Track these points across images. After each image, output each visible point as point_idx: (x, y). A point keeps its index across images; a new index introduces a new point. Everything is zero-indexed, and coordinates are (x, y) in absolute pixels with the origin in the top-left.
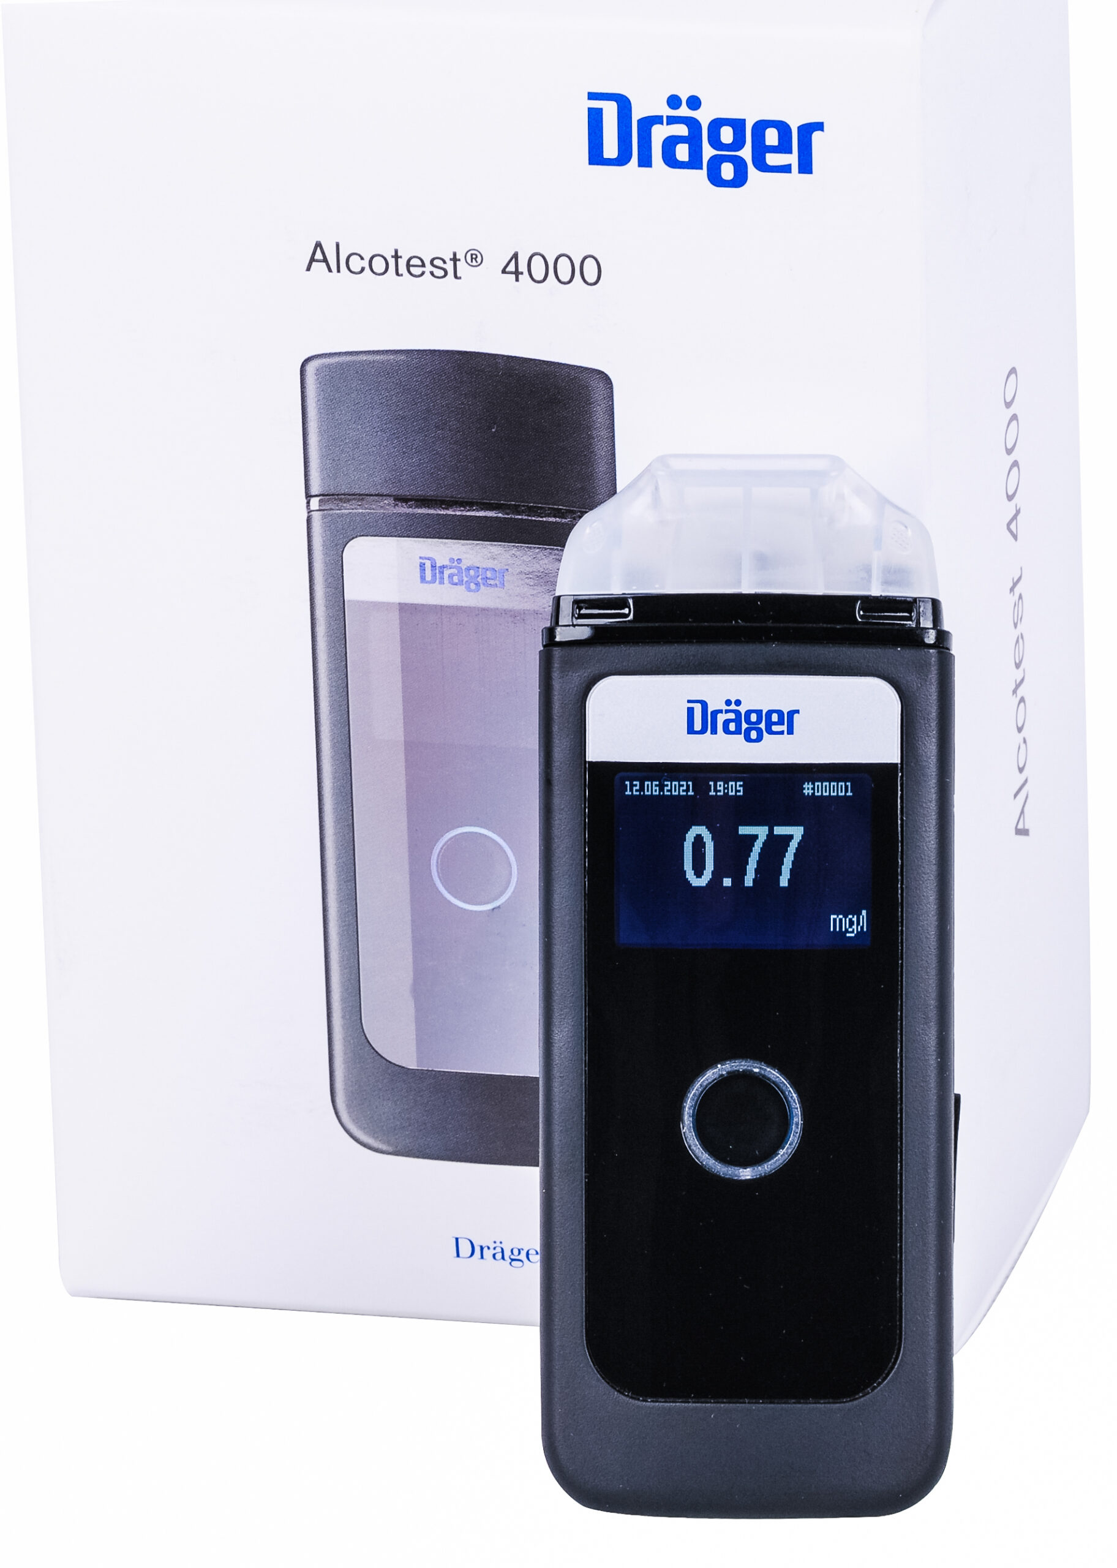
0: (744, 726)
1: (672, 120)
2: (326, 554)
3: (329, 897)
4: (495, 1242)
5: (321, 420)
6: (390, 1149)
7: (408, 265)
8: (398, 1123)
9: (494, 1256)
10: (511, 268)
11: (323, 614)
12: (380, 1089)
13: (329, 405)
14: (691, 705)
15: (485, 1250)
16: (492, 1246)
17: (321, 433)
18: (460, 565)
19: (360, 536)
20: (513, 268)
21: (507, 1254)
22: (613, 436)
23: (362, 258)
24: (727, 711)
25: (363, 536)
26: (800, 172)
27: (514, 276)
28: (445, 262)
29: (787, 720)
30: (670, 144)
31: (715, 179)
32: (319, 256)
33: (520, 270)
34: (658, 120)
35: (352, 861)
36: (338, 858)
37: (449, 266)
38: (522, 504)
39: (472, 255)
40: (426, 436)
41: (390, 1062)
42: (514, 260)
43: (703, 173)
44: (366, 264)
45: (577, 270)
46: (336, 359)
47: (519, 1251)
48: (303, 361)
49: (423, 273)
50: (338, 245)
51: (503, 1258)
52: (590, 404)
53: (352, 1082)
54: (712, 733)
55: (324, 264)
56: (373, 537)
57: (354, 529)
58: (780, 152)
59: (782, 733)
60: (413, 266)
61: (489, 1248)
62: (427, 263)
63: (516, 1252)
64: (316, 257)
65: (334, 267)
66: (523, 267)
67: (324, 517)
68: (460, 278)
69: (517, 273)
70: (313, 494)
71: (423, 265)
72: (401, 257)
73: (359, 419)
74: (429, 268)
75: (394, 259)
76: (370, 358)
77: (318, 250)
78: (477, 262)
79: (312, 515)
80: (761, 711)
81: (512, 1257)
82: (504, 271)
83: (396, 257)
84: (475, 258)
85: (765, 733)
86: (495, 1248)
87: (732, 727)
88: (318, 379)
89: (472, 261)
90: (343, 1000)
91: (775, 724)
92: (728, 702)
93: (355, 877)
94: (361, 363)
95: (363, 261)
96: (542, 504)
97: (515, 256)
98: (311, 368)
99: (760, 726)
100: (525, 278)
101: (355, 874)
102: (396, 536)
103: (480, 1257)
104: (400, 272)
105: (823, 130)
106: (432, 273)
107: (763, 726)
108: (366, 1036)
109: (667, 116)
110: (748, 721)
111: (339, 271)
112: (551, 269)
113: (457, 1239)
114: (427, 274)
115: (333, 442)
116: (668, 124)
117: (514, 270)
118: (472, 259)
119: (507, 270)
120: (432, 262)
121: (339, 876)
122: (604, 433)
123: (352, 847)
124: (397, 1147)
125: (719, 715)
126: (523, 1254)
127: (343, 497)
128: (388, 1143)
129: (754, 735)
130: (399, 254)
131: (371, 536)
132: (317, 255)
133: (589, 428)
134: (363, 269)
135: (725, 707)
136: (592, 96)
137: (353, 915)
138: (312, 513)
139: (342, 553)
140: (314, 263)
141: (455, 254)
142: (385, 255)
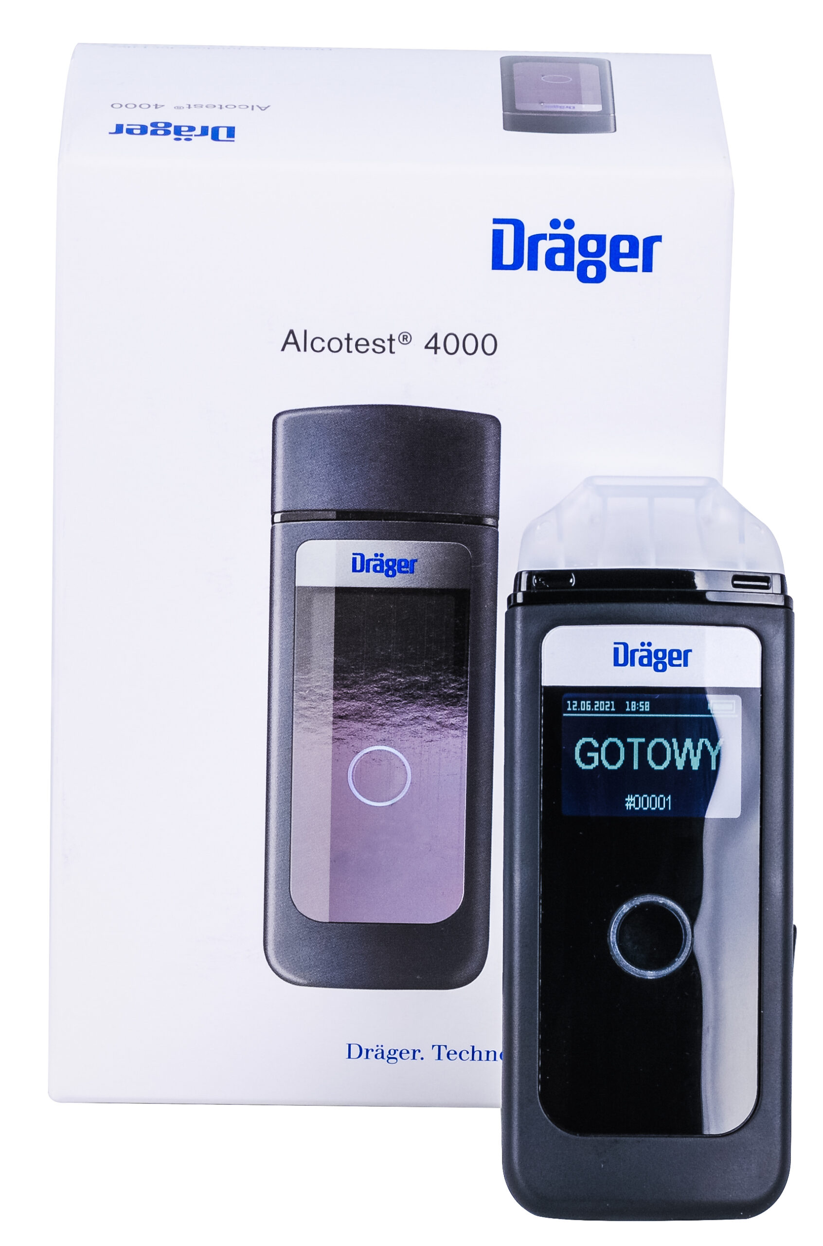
0: (654, 660)
1: (553, 237)
2: (283, 554)
3: (271, 802)
4: (378, 1046)
5: (286, 457)
6: (306, 982)
7: (357, 345)
8: (313, 963)
9: (376, 1056)
10: (432, 344)
11: (279, 597)
12: (300, 939)
13: (293, 446)
14: (616, 646)
15: (370, 1052)
16: (375, 1049)
17: (286, 466)
18: (382, 558)
19: (310, 540)
20: (433, 345)
21: (386, 1054)
22: (499, 462)
23: (323, 341)
24: (642, 650)
25: (312, 539)
26: (643, 271)
27: (433, 350)
28: (383, 342)
29: (684, 656)
30: (551, 254)
31: (583, 277)
32: (291, 340)
33: (438, 346)
34: (543, 237)
35: (290, 775)
36: (280, 772)
37: (387, 345)
38: (430, 513)
39: (404, 336)
40: (363, 466)
41: (309, 919)
42: (434, 339)
43: (574, 274)
44: (325, 345)
45: (480, 345)
46: (300, 414)
47: (395, 1051)
48: (275, 415)
49: (367, 350)
50: (305, 331)
51: (382, 1057)
52: (484, 440)
53: (280, 935)
54: (631, 666)
55: (295, 346)
56: (319, 541)
57: (305, 535)
58: (630, 257)
59: (680, 665)
60: (360, 345)
61: (373, 1050)
62: (371, 343)
63: (392, 1052)
64: (289, 341)
65: (302, 347)
66: (440, 344)
67: (284, 527)
68: (394, 353)
69: (436, 348)
70: (277, 511)
71: (368, 344)
72: (351, 339)
73: (314, 456)
74: (372, 346)
75: (346, 341)
76: (325, 412)
77: (291, 335)
78: (407, 341)
79: (274, 526)
80: (666, 650)
81: (389, 1056)
82: (426, 347)
83: (348, 339)
84: (406, 338)
85: (668, 665)
86: (377, 1051)
87: (645, 661)
88: (285, 428)
89: (403, 341)
90: (277, 876)
91: (675, 659)
92: (643, 644)
93: (291, 786)
94: (319, 416)
95: (323, 343)
96: (445, 512)
97: (435, 336)
98: (280, 421)
99: (665, 660)
100: (441, 351)
101: (291, 784)
102: (336, 539)
103: (365, 1057)
104: (350, 350)
105: (661, 241)
106: (374, 350)
107: (666, 660)
108: (292, 901)
109: (550, 235)
110: (656, 657)
111: (305, 350)
112: (460, 344)
113: (350, 1045)
114: (370, 351)
115: (293, 473)
116: (550, 239)
117: (433, 346)
118: (404, 339)
119: (429, 346)
120: (374, 343)
121: (279, 786)
122: (492, 460)
123: (290, 764)
124: (310, 980)
125: (636, 653)
126: (398, 1053)
127: (299, 512)
128: (305, 978)
129: (660, 667)
130: (350, 337)
131: (318, 539)
132: (291, 339)
133: (482, 457)
134: (323, 348)
135: (640, 648)
136: (496, 221)
137: (288, 814)
138: (275, 524)
139: (296, 553)
140: (287, 346)
141: (391, 336)
142: (340, 338)
